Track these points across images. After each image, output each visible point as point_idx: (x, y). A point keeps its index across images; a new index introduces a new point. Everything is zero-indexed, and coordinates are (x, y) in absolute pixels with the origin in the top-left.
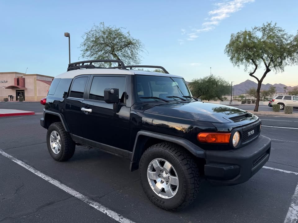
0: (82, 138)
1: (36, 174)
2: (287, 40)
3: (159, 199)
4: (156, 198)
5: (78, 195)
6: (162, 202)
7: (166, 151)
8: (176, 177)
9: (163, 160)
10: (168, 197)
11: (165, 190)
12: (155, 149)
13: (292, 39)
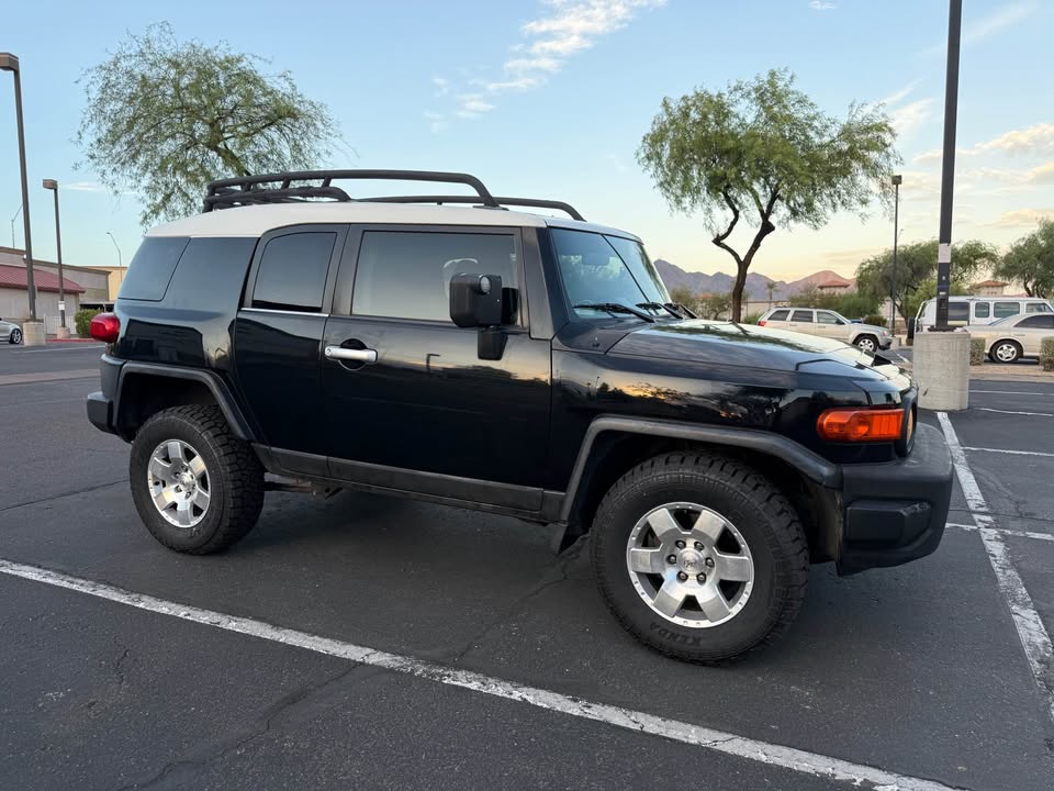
0: (324, 457)
1: (141, 605)
2: (821, 135)
3: (676, 632)
4: (667, 631)
5: (377, 658)
6: (690, 641)
7: (707, 475)
8: (743, 555)
9: (691, 506)
10: (712, 622)
11: (700, 601)
12: (659, 473)
13: (835, 131)
